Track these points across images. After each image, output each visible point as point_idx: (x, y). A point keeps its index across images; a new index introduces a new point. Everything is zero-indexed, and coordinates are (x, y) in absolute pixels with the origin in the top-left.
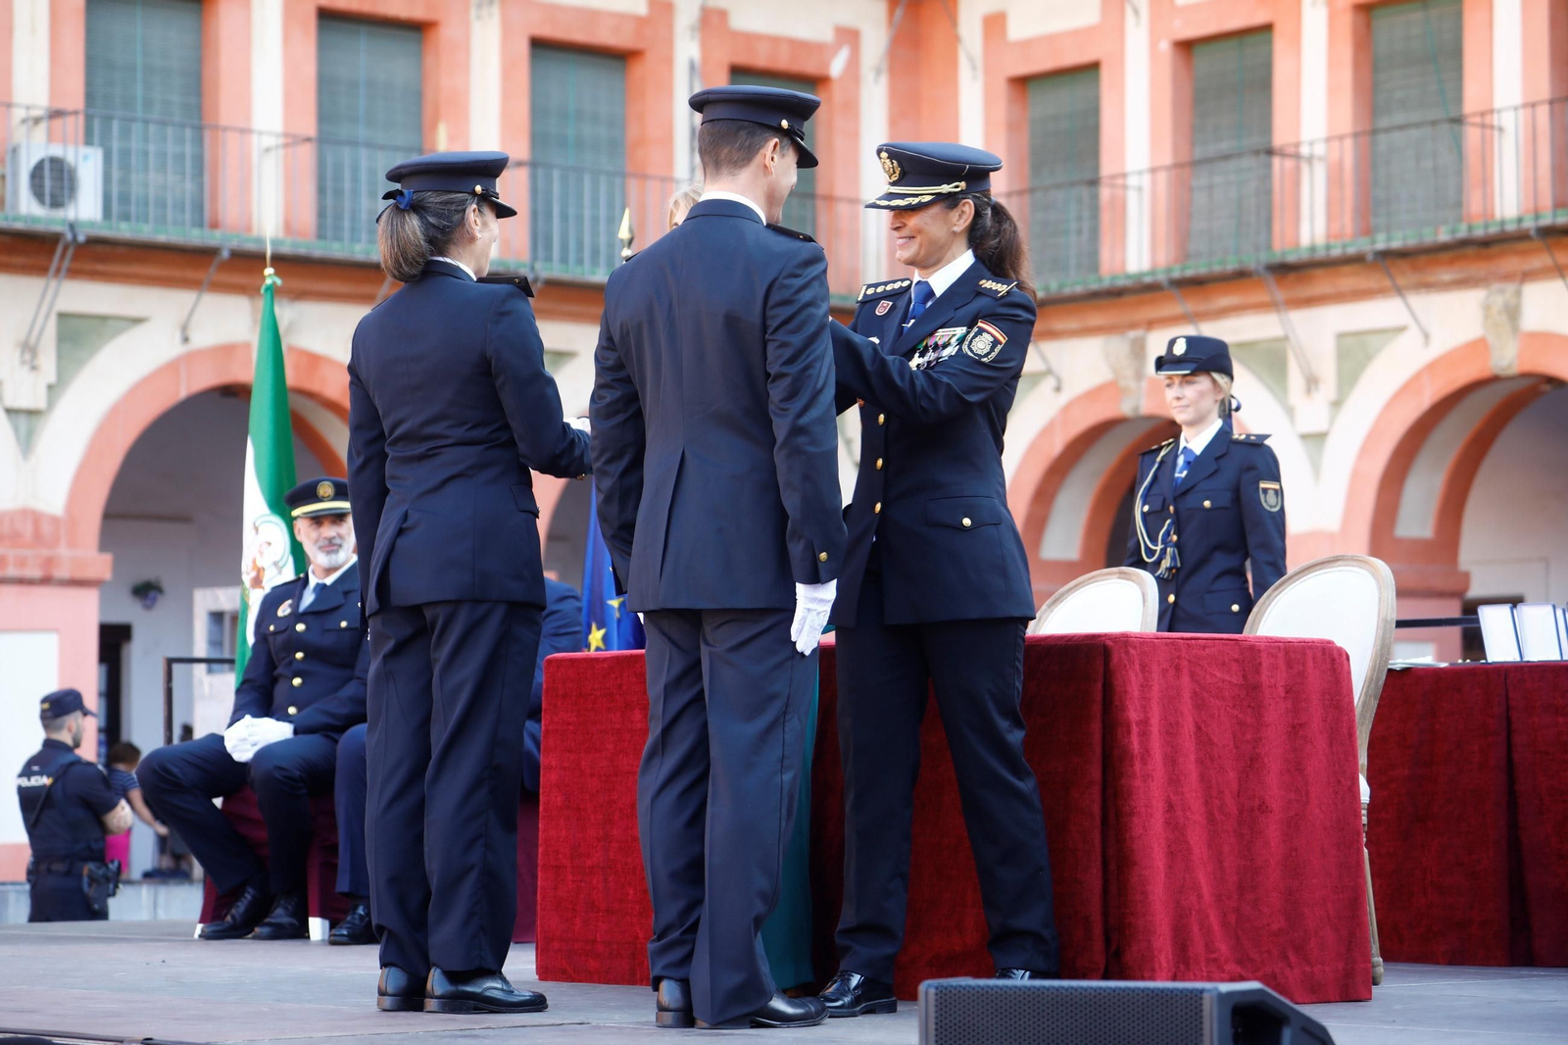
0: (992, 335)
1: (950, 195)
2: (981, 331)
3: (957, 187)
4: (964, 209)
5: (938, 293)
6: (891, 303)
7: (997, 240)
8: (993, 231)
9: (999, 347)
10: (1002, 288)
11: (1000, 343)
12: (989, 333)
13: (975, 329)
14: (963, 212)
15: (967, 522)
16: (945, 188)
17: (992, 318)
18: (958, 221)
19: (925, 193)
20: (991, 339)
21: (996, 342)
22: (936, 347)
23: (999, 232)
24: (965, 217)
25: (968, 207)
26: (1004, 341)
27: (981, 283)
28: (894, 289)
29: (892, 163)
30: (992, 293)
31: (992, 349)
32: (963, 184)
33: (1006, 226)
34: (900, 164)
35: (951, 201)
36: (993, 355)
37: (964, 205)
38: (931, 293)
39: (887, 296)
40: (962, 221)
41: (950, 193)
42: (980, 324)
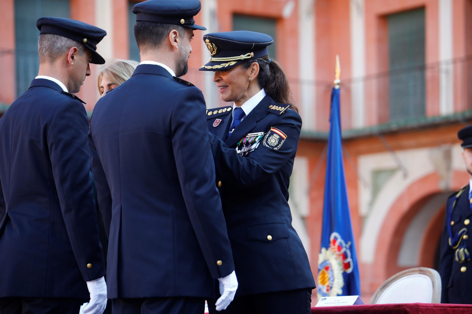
0: (279, 135)
1: (245, 60)
2: (273, 133)
3: (249, 56)
4: (254, 68)
5: (247, 113)
6: (221, 120)
7: (274, 84)
8: (271, 78)
9: (283, 141)
10: (282, 109)
11: (283, 139)
12: (276, 133)
13: (269, 132)
14: (253, 69)
15: (270, 237)
16: (243, 57)
17: (278, 125)
18: (251, 74)
19: (232, 60)
20: (278, 137)
21: (281, 139)
22: (247, 144)
23: (274, 78)
24: (254, 72)
25: (256, 67)
26: (285, 138)
27: (270, 107)
28: (222, 112)
29: (212, 45)
30: (276, 112)
31: (279, 143)
32: (252, 54)
33: (278, 75)
34: (216, 46)
35: (246, 64)
36: (280, 146)
37: (254, 65)
38: (244, 114)
39: (219, 116)
40: (253, 74)
41: (245, 59)
42: (272, 129)
